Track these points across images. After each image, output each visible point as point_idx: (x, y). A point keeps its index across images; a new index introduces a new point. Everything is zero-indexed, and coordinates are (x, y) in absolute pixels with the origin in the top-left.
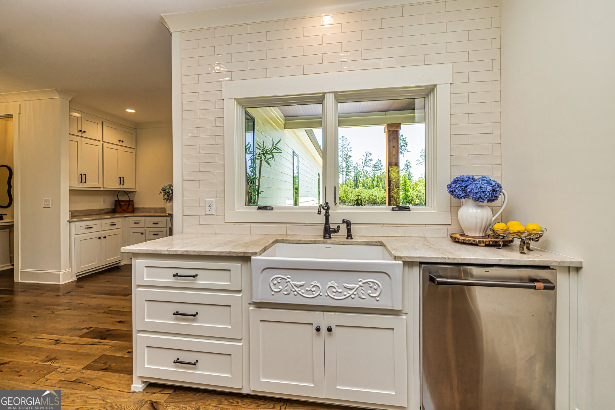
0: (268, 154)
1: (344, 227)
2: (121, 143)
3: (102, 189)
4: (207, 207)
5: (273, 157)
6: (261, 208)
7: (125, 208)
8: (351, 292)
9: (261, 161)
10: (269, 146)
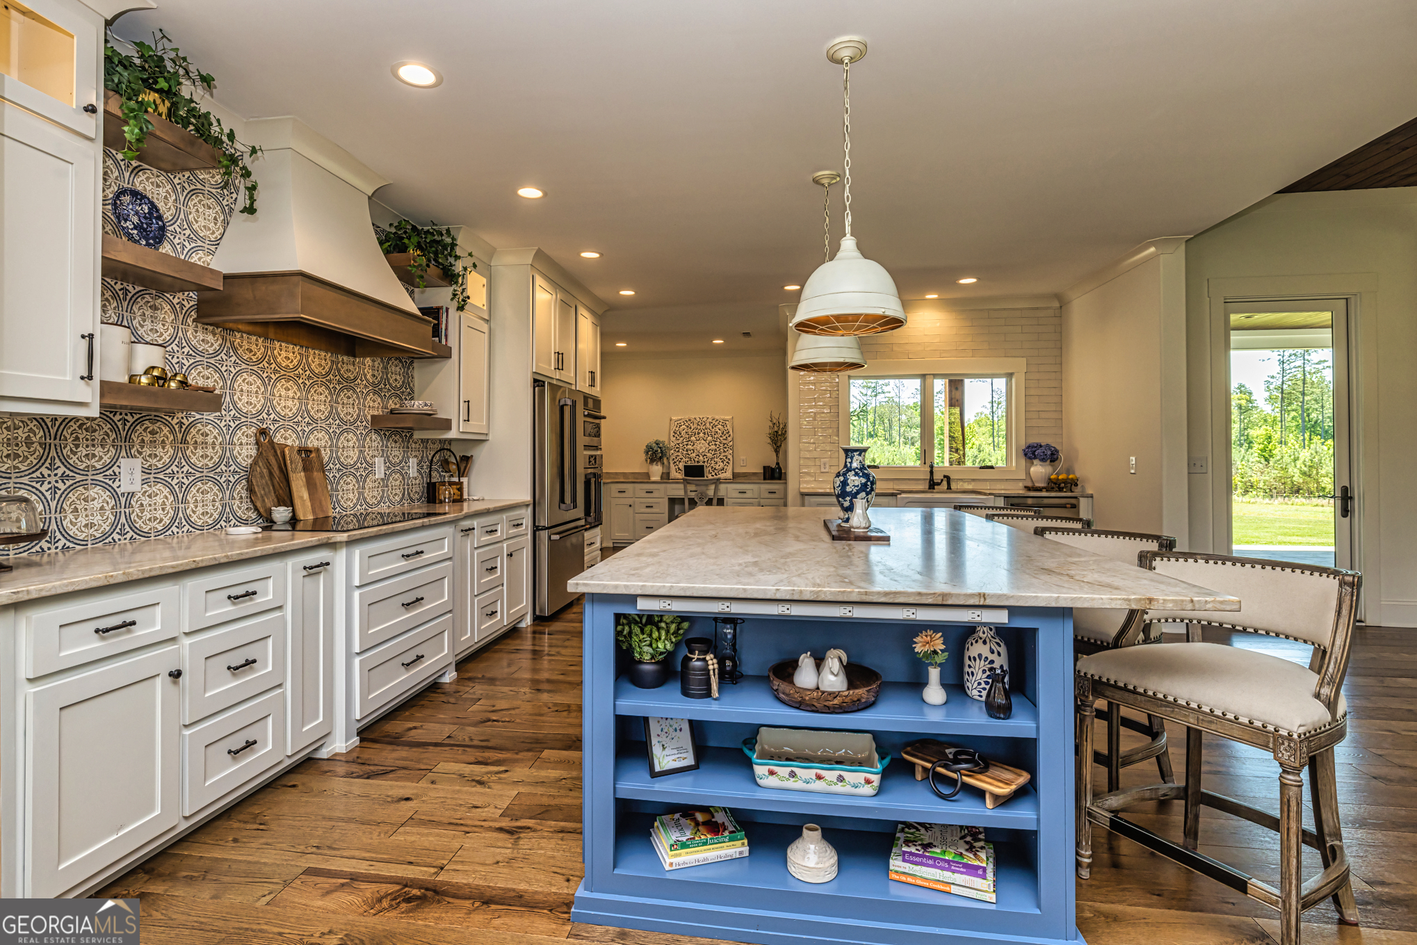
1: (945, 483)
4: (822, 466)
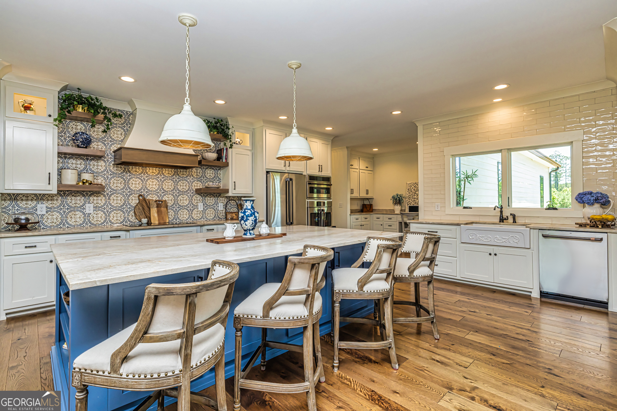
0: (470, 178)
1: (511, 217)
2: (367, 169)
3: (359, 197)
4: (436, 207)
5: (473, 179)
6: (465, 208)
7: (368, 209)
8: (505, 240)
9: (465, 182)
10: (470, 173)
